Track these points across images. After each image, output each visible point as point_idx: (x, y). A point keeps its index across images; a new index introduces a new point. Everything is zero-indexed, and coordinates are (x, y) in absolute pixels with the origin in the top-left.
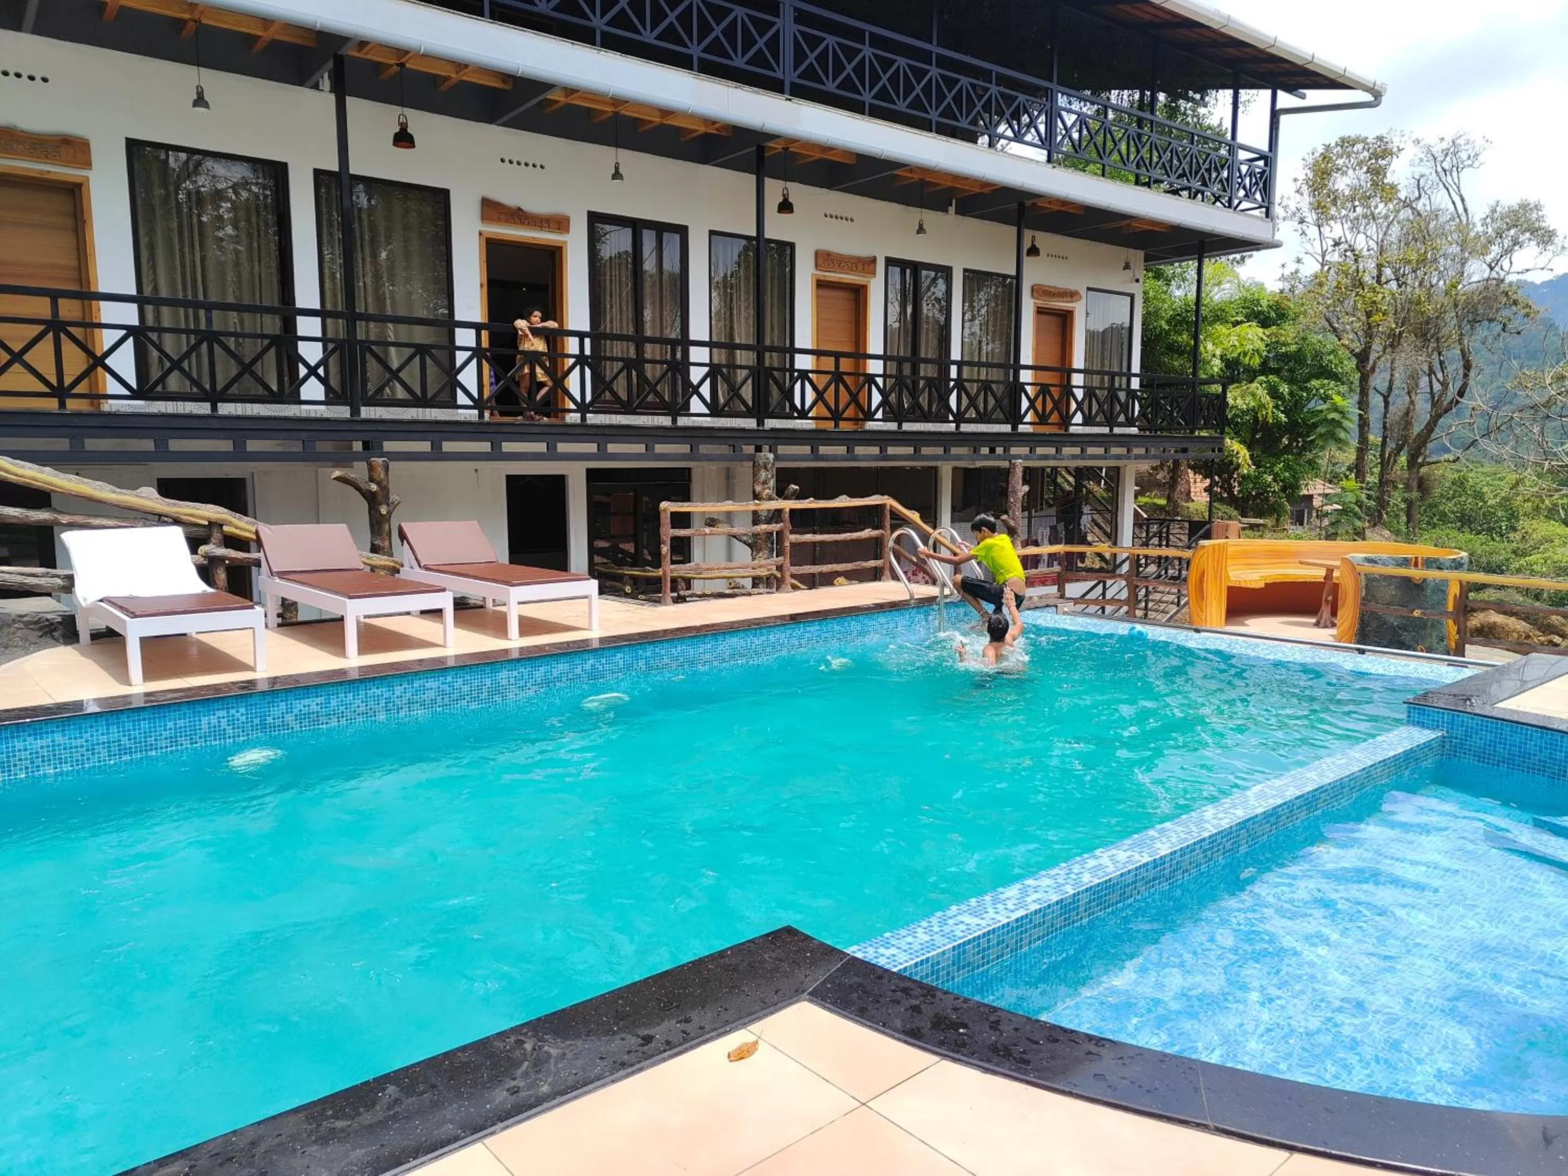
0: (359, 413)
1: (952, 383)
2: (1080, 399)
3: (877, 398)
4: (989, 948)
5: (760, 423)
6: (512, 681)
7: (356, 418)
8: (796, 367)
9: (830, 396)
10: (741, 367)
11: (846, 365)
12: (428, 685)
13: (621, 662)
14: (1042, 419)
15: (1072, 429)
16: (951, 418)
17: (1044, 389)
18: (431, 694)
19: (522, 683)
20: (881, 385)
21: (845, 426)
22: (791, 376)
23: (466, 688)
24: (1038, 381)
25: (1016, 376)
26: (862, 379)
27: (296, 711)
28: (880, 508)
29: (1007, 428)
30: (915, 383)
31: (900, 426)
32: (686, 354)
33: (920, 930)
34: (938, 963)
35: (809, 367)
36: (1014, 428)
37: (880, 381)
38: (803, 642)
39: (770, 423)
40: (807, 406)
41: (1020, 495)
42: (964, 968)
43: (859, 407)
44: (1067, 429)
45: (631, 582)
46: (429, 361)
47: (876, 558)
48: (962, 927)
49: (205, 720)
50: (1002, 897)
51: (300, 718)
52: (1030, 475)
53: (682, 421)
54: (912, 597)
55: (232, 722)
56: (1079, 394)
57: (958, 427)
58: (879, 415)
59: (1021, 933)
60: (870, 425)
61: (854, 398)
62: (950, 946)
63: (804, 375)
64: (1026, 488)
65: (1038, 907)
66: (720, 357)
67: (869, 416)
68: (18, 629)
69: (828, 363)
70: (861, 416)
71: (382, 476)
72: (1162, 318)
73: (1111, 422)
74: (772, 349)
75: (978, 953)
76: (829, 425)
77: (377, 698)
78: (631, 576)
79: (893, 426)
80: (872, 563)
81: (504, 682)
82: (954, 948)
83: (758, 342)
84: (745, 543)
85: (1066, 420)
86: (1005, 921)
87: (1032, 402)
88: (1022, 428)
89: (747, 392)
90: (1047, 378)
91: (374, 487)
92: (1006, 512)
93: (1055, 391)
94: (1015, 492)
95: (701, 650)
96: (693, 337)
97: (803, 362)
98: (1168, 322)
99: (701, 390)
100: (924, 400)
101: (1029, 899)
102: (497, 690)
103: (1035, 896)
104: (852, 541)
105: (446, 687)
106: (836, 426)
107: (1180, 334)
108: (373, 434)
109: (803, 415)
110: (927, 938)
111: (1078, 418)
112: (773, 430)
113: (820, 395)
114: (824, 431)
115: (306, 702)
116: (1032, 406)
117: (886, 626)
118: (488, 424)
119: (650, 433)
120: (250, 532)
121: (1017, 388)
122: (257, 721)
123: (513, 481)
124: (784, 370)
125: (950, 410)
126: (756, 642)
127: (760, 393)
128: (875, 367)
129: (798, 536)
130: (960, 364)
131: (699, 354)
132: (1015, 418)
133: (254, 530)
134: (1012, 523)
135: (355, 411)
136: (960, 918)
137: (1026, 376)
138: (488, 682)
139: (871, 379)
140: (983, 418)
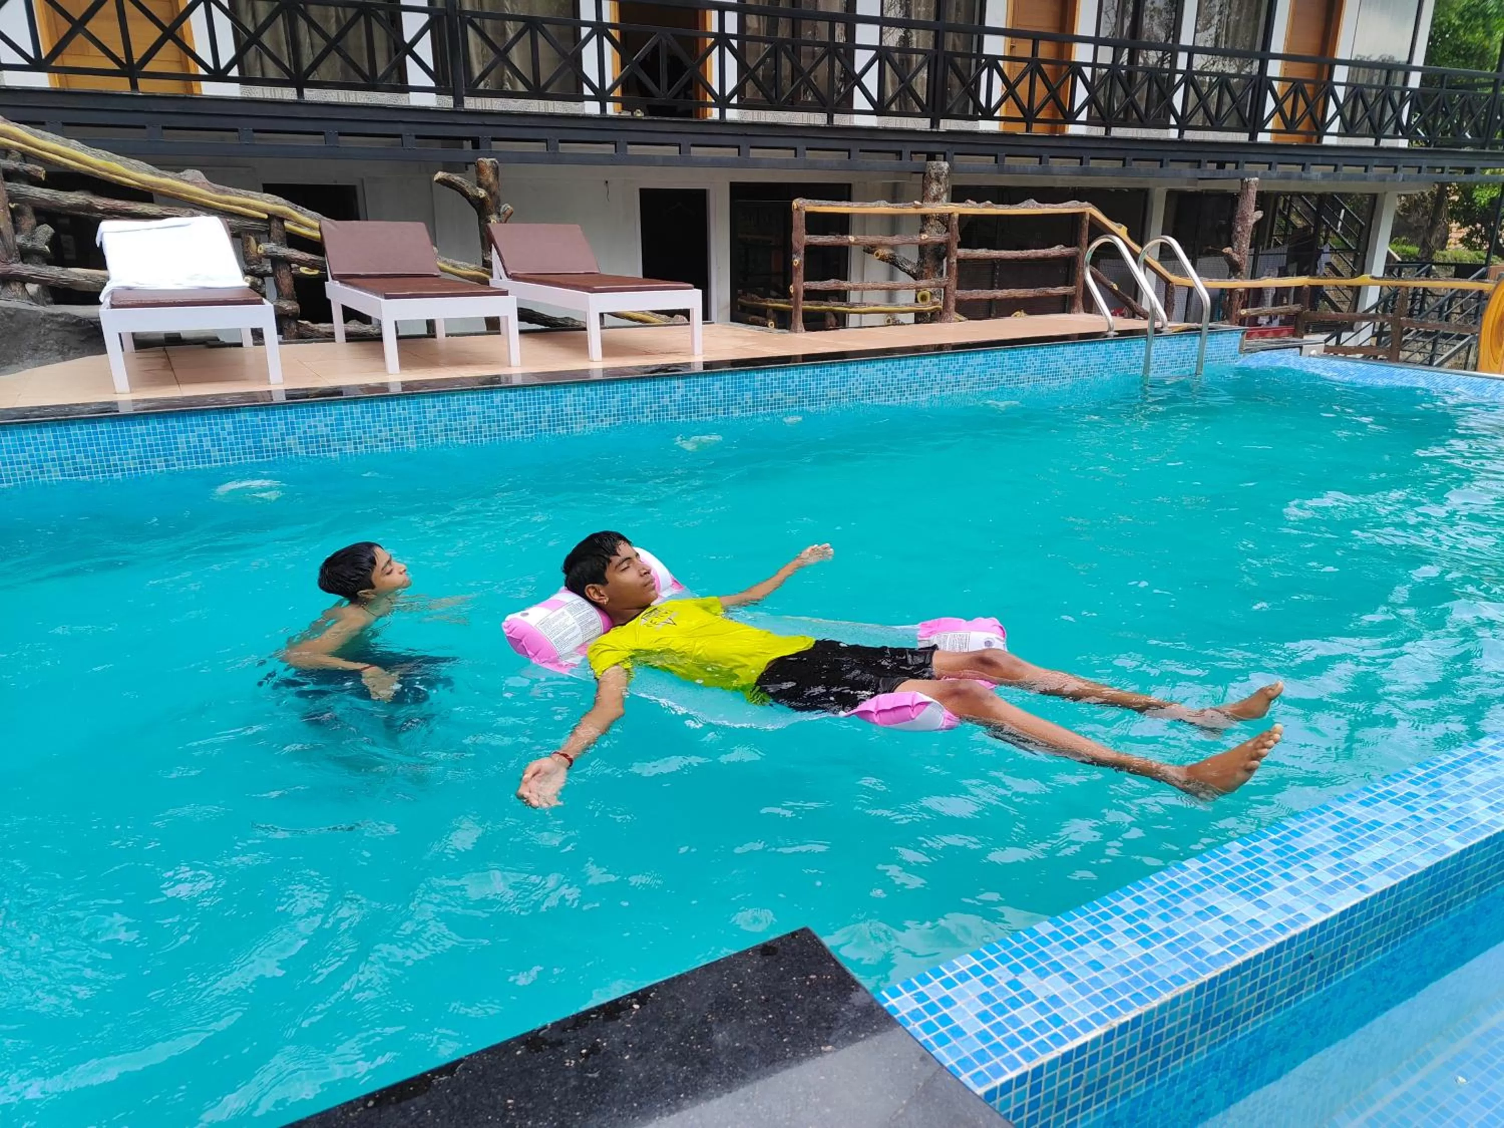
0: (462, 102)
1: (1178, 77)
2: (1341, 100)
3: (1082, 94)
4: (1275, 977)
5: (934, 123)
6: (579, 409)
7: (458, 109)
8: (985, 52)
9: (1022, 89)
10: (917, 52)
11: (1045, 50)
12: (470, 408)
13: (721, 394)
14: (1290, 126)
15: (1327, 140)
16: (1173, 121)
17: (1296, 87)
18: (475, 420)
19: (593, 413)
20: (1089, 78)
21: (1038, 129)
22: (978, 63)
23: (519, 416)
24: (1288, 76)
25: (1263, 67)
26: (1065, 68)
27: (299, 433)
28: (1077, 217)
29: (1243, 137)
30: (1131, 75)
31: (1108, 131)
32: (850, 34)
33: (1118, 923)
34: (1160, 1024)
35: (1000, 52)
36: (1253, 136)
37: (1087, 71)
38: (960, 378)
39: (946, 125)
40: (994, 103)
41: (1251, 222)
42: (1216, 1022)
43: (1059, 106)
44: (1320, 139)
45: (774, 316)
46: (541, 40)
47: (1066, 284)
48: (1216, 926)
49: (181, 439)
50: (1302, 844)
51: (305, 441)
52: (1264, 200)
53: (841, 120)
54: (1110, 329)
55: (217, 441)
56: (1340, 92)
57: (1181, 134)
58: (1083, 117)
59: (1347, 938)
60: (1072, 130)
61: (1054, 95)
62: (1191, 985)
63: (992, 62)
64: (1259, 214)
65: (1393, 882)
66: (893, 38)
67: (1071, 118)
68: (51, 330)
69: (1024, 48)
70: (1061, 117)
71: (491, 180)
72: (1454, 9)
73: (1377, 132)
74: (955, 29)
75: (1252, 990)
76: (1020, 129)
77: (403, 421)
78: (776, 310)
79: (1099, 131)
80: (1060, 290)
81: (570, 410)
82: (1200, 989)
83: (938, 18)
84: (908, 273)
85: (1320, 128)
86: (1318, 918)
87: (1278, 102)
88: (1263, 138)
89: (921, 82)
90: (1302, 71)
91: (482, 193)
92: (1230, 245)
93: (1309, 88)
94: (1244, 219)
95: (827, 383)
96: (860, 11)
97: (994, 46)
98: (1461, 16)
99: (864, 80)
100: (1140, 98)
101: (1364, 858)
102: (558, 419)
103: (1376, 852)
104: (1038, 259)
105: (493, 412)
106: (1028, 129)
107: (1473, 31)
108: (482, 129)
109: (988, 114)
110: (1136, 953)
111: (1334, 127)
112: (950, 133)
113: (1010, 88)
114: (1014, 135)
115: (312, 421)
116: (1279, 109)
117: (1074, 363)
118: (612, 119)
119: (800, 133)
120: (312, 228)
121: (1262, 84)
122: (249, 443)
123: (647, 196)
124: (970, 56)
125: (1174, 111)
126: (900, 376)
127: (936, 85)
128: (1082, 53)
129: (968, 251)
130: (1192, 51)
131: (866, 34)
132: (1255, 124)
133: (317, 225)
134: (1236, 258)
135: (459, 101)
136: (1212, 898)
137: (1274, 69)
138: (548, 408)
139: (1076, 69)
140: (1215, 124)
